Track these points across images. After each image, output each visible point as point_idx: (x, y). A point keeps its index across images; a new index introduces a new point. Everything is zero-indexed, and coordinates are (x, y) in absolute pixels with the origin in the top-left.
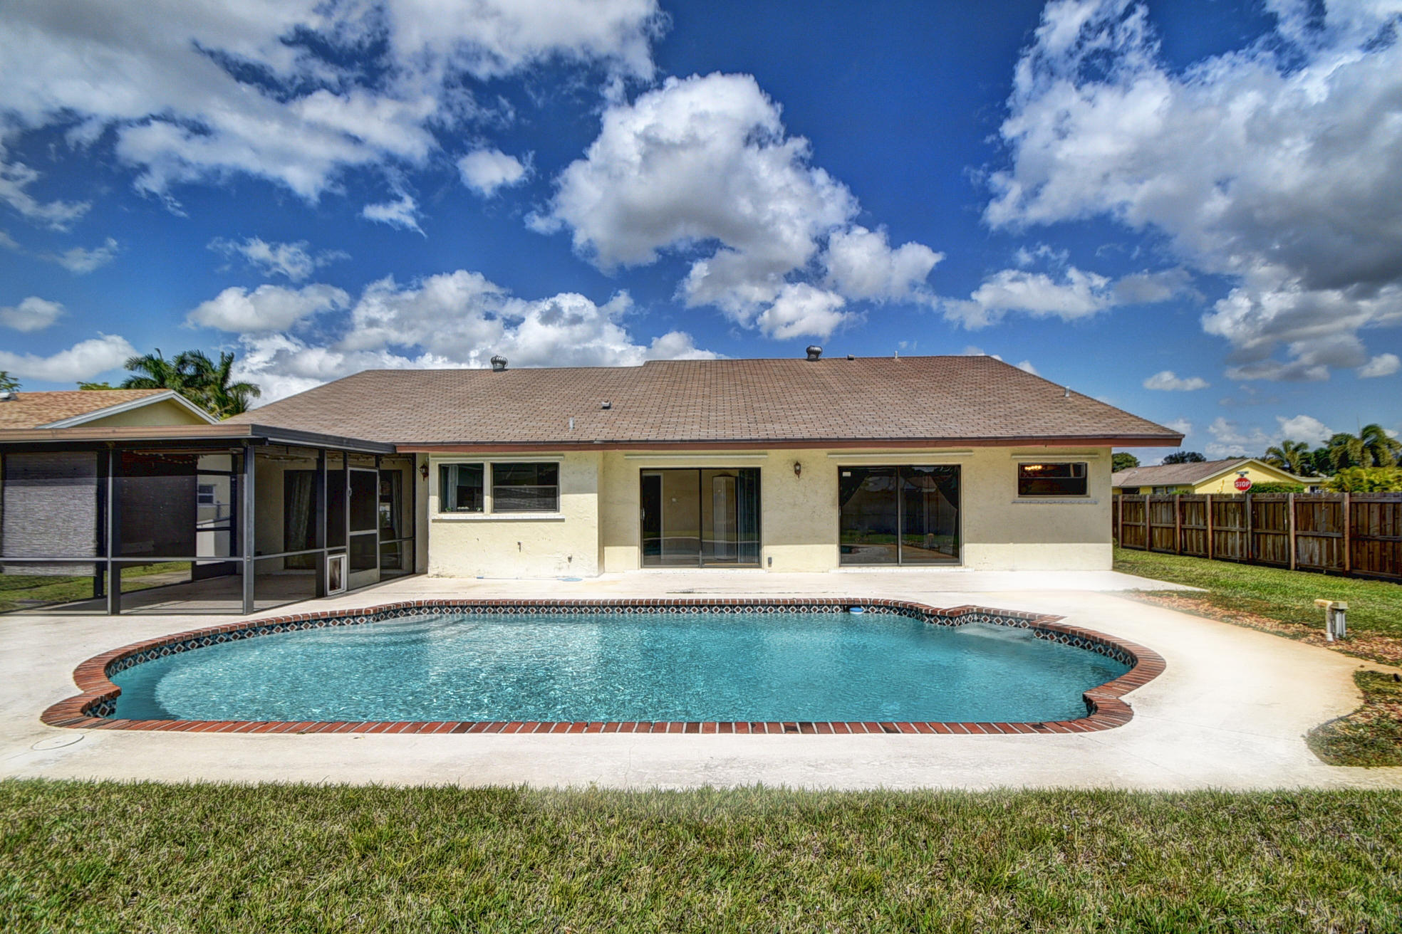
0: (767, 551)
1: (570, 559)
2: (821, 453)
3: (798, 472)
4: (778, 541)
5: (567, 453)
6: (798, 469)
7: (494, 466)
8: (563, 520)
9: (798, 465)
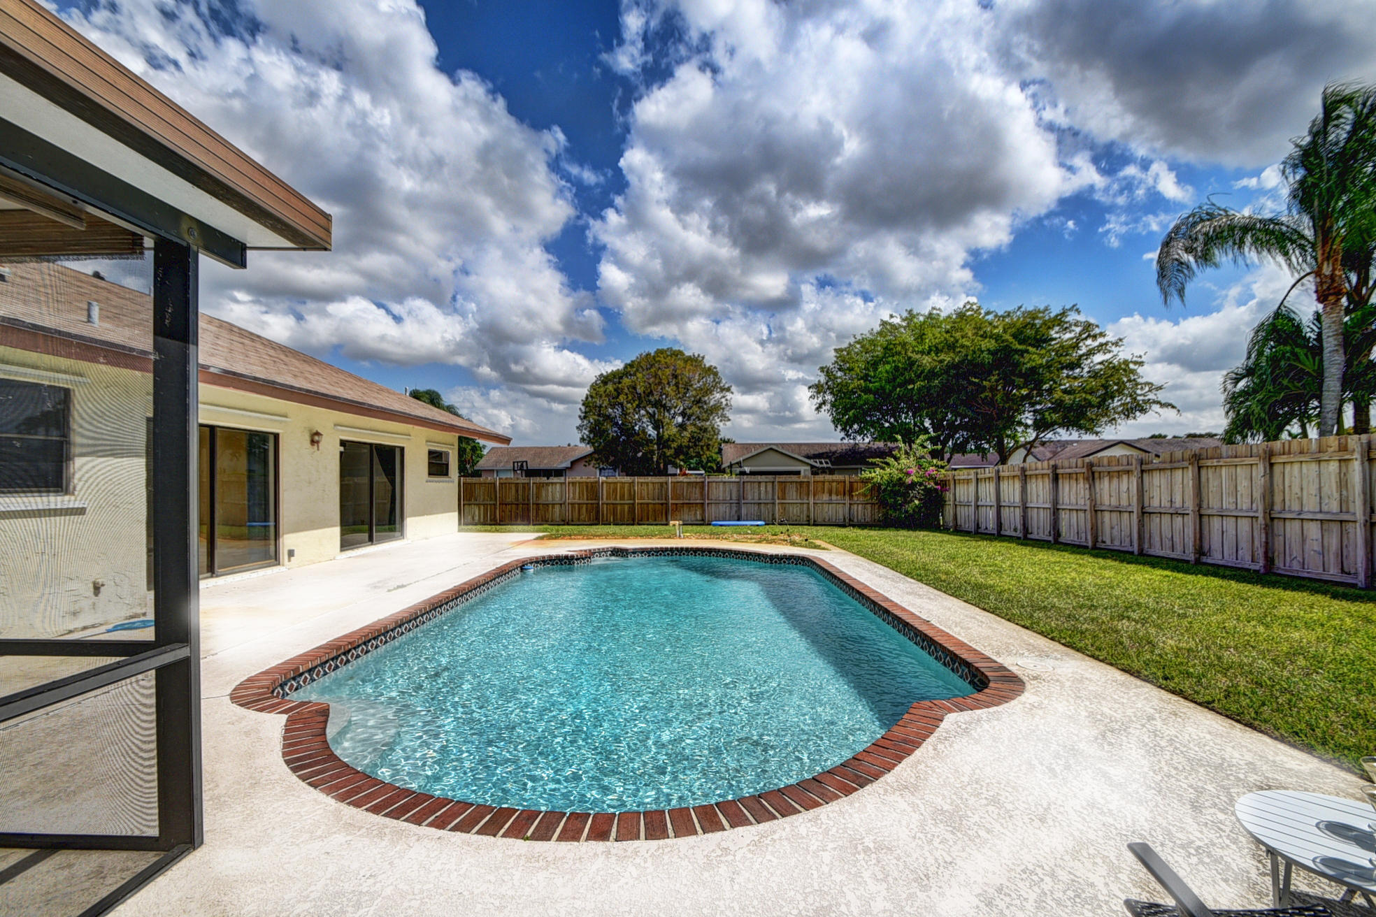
0: (288, 541)
1: (97, 589)
3: (314, 445)
4: (298, 528)
6: (315, 439)
9: (317, 434)
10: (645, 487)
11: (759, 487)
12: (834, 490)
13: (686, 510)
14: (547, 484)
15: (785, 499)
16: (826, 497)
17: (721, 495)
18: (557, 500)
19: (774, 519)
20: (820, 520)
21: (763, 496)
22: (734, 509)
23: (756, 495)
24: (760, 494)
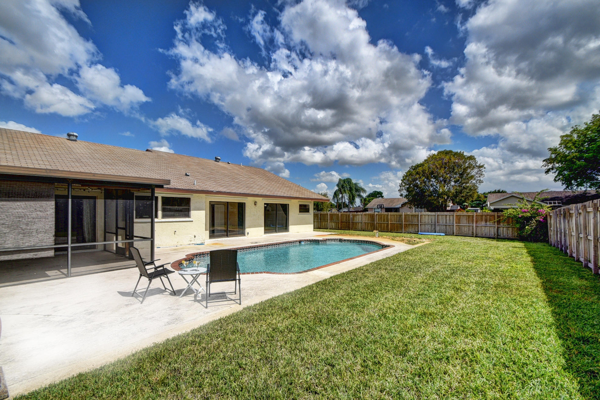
0: (247, 230)
1: (195, 237)
2: (261, 199)
3: (255, 204)
4: (250, 227)
5: (194, 194)
6: (255, 203)
7: (163, 198)
8: (192, 221)
9: (256, 202)
10: (393, 216)
11: (446, 217)
12: (488, 219)
13: (411, 227)
14: (357, 215)
15: (460, 223)
16: (483, 223)
17: (427, 220)
18: (360, 221)
19: (453, 233)
20: (479, 235)
21: (448, 222)
22: (433, 227)
23: (445, 221)
24: (446, 221)
